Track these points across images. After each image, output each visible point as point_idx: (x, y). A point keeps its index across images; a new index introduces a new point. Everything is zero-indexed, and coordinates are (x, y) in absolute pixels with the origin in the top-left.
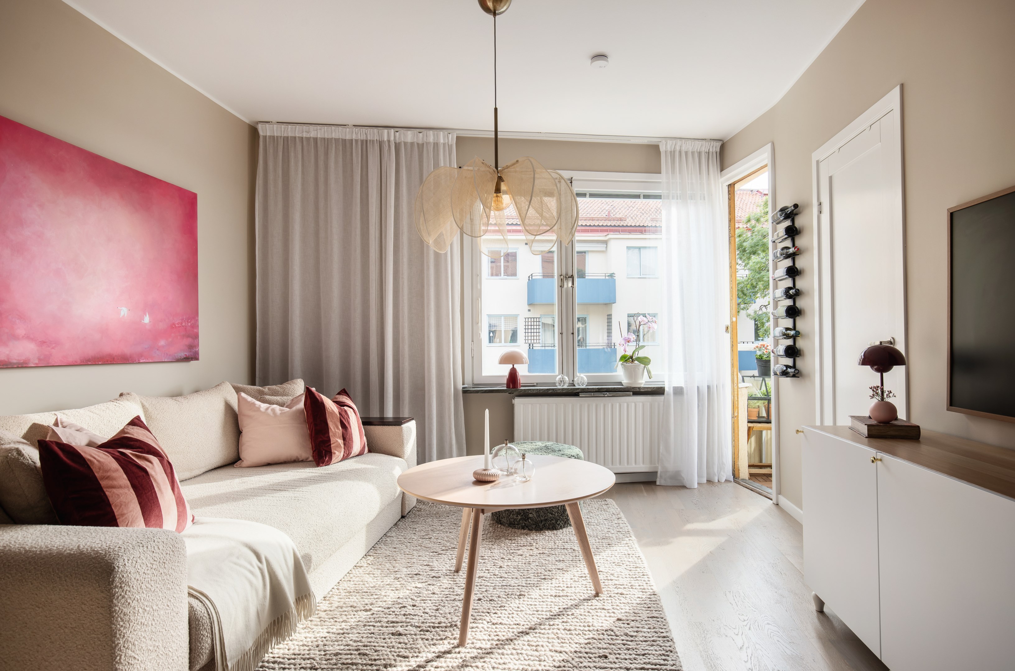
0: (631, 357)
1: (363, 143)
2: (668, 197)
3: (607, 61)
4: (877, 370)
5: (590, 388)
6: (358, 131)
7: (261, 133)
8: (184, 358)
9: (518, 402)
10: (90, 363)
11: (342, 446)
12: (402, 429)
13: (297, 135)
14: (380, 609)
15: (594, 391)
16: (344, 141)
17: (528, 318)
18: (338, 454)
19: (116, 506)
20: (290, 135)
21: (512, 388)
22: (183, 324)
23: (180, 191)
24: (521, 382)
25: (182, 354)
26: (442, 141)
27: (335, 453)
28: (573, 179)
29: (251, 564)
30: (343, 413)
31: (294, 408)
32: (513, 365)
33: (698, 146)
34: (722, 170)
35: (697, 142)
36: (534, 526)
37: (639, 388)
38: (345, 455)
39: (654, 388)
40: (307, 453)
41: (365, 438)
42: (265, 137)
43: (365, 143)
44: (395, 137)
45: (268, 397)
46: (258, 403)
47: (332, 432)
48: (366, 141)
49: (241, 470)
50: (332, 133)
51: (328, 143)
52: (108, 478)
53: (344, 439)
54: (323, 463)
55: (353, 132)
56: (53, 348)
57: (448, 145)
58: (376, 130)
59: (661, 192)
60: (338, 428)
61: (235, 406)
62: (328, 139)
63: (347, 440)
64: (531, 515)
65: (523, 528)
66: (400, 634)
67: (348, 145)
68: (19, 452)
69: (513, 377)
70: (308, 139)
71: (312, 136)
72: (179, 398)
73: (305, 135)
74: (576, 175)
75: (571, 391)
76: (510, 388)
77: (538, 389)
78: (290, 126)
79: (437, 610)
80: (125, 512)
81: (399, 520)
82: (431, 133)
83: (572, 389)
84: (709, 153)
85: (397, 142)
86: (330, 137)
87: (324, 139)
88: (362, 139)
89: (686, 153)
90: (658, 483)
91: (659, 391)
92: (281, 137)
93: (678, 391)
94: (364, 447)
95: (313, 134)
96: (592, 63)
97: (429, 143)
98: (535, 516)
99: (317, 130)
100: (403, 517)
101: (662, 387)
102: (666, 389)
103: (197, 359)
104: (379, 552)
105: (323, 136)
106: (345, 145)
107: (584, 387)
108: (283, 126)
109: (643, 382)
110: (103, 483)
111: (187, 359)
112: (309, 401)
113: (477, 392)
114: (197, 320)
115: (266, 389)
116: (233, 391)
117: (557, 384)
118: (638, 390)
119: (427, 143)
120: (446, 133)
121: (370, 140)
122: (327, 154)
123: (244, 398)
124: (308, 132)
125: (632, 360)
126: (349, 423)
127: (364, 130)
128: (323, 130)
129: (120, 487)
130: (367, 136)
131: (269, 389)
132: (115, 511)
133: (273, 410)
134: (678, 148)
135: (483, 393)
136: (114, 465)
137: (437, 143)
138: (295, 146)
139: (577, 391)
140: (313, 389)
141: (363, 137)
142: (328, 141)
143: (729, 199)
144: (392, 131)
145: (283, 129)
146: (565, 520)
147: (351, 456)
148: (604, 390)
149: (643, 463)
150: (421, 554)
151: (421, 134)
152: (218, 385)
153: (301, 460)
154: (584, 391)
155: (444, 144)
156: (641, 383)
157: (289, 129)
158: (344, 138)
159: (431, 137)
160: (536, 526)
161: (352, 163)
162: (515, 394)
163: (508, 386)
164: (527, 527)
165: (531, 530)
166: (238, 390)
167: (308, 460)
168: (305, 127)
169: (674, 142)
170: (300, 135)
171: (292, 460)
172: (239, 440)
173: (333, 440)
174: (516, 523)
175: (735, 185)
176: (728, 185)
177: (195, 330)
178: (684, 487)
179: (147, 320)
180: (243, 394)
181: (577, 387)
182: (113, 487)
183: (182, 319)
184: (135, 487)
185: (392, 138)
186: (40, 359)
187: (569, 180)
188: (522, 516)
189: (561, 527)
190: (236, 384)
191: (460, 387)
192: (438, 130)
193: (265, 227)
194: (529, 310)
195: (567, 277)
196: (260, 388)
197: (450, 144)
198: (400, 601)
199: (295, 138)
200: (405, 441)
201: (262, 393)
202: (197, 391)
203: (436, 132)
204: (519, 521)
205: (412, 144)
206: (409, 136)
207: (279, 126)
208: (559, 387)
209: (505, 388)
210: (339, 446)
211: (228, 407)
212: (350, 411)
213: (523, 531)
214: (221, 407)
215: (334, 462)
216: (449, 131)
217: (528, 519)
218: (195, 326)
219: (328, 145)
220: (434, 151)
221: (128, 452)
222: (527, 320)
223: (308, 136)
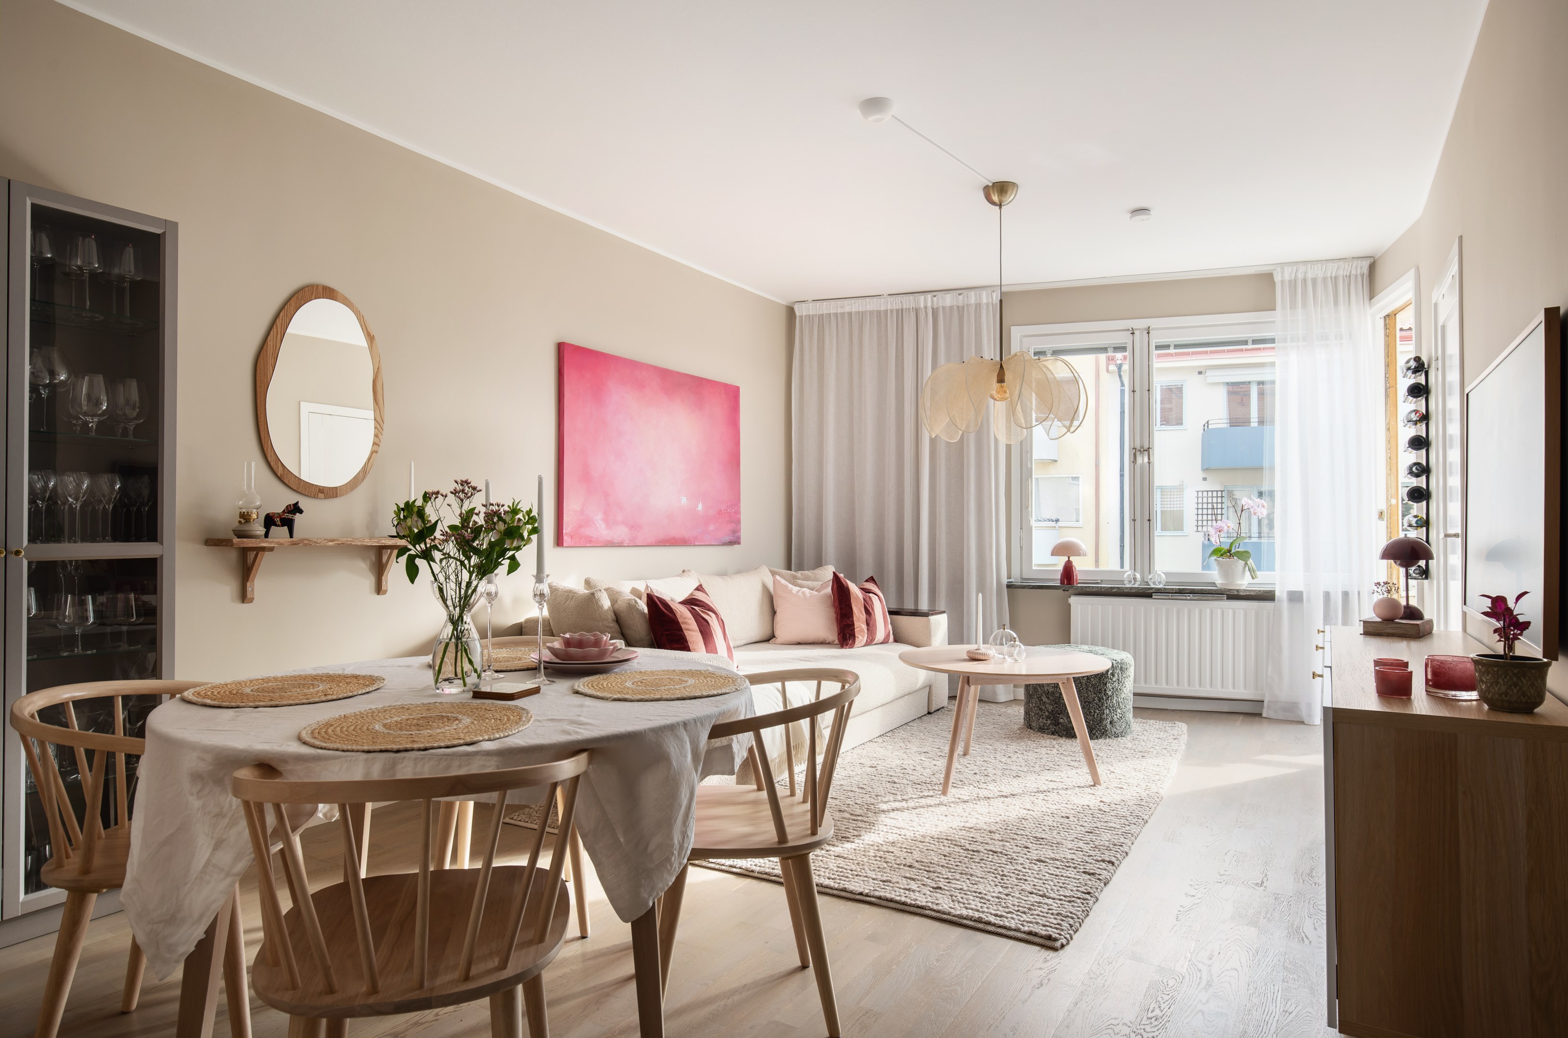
0: (1229, 551)
1: (898, 312)
2: (1285, 340)
3: (1150, 214)
4: (1402, 565)
5: (1168, 589)
6: (893, 300)
7: (797, 314)
8: (729, 542)
9: (1074, 600)
10: (661, 544)
11: (866, 631)
12: (929, 620)
13: (832, 312)
14: (885, 768)
15: (1174, 592)
16: (879, 312)
17: (1202, 492)
18: (861, 637)
19: (690, 643)
20: (825, 312)
21: (1067, 584)
22: (728, 511)
23: (726, 386)
24: (1078, 578)
25: (727, 539)
26: (985, 301)
27: (858, 637)
28: (1150, 328)
29: (777, 699)
30: (868, 600)
31: (822, 592)
32: (1069, 557)
33: (1332, 270)
34: (1372, 297)
35: (1330, 265)
36: (1065, 733)
37: (1238, 591)
38: (869, 641)
39: (1260, 591)
40: (833, 636)
41: (890, 627)
42: (801, 317)
43: (900, 313)
44: (932, 302)
45: (799, 581)
46: (790, 586)
47: (856, 617)
48: (902, 310)
49: (775, 645)
50: (866, 305)
51: (862, 317)
52: (686, 623)
53: (868, 624)
54: (847, 645)
55: (887, 302)
56: (638, 532)
57: (992, 304)
58: (911, 297)
59: (1274, 334)
60: (863, 615)
61: (772, 590)
62: (862, 312)
63: (871, 625)
64: (1061, 721)
65: (1053, 734)
66: (895, 783)
67: (883, 316)
68: (636, 602)
69: (1068, 573)
70: (843, 314)
71: (846, 311)
72: (725, 577)
73: (839, 311)
74: (1153, 323)
75: (1142, 591)
76: (1064, 584)
77: (1098, 587)
78: (824, 303)
79: (933, 775)
80: (696, 648)
81: (925, 715)
82: (972, 293)
83: (1143, 588)
84: (1350, 276)
85: (935, 307)
86: (864, 309)
87: (859, 312)
88: (897, 308)
89: (1314, 281)
90: (1264, 715)
91: (1268, 596)
92: (816, 315)
93: (1295, 597)
94: (888, 635)
95: (847, 309)
96: (1131, 217)
97: (970, 305)
98: (1066, 721)
99: (851, 304)
100: (929, 713)
101: (1271, 591)
102: (1277, 594)
103: (739, 543)
104: (896, 735)
105: (857, 310)
106: (880, 315)
107: (1161, 586)
108: (818, 304)
109: (1244, 582)
110: (683, 626)
111: (731, 543)
112: (835, 586)
113: (1024, 587)
114: (739, 507)
115: (799, 574)
116: (770, 573)
117: (1126, 582)
118: (1236, 593)
119: (967, 305)
120: (990, 291)
121: (906, 309)
122: (861, 329)
123: (778, 581)
124: (842, 307)
125: (1231, 554)
126: (873, 609)
127: (899, 298)
128: (857, 304)
129: (693, 631)
130: (902, 305)
131: (802, 574)
132: (690, 646)
133: (803, 593)
134: (1300, 276)
135: (1030, 588)
136: (689, 615)
137: (980, 304)
138: (830, 322)
139: (1151, 591)
140: (841, 575)
141: (899, 307)
142: (862, 314)
143: (1387, 336)
144: (929, 296)
145: (818, 307)
146: (1103, 730)
147: (874, 643)
148: (1187, 592)
149: (1245, 688)
150: (935, 740)
151: (961, 296)
152: (757, 568)
153: (827, 642)
154: (1159, 591)
155: (987, 304)
156: (1242, 585)
157: (824, 306)
158: (879, 309)
159: (972, 298)
160: (1067, 732)
161: (887, 336)
162: (1071, 591)
163: (1062, 582)
164: (1057, 733)
165: (1061, 736)
166: (773, 573)
167: (835, 643)
168: (839, 302)
169: (1295, 268)
170: (835, 311)
171: (820, 642)
172: (773, 619)
173: (856, 624)
174: (1046, 728)
175: (1397, 315)
176: (1385, 317)
177: (738, 516)
178: (1302, 723)
179: (700, 507)
180: (778, 577)
181: (1153, 586)
182: (689, 630)
183: (728, 506)
184: (701, 631)
185: (929, 304)
186: (630, 540)
187: (1145, 329)
188: (1052, 720)
189: (1097, 737)
190: (772, 569)
191: (1005, 581)
192: (980, 289)
193: (801, 409)
194: (1205, 479)
195: (1142, 450)
196: (794, 573)
197: (994, 303)
198: (902, 765)
199: (830, 314)
200: (932, 634)
201: (795, 577)
202: (738, 573)
203: (978, 292)
204: (1049, 725)
205: (951, 308)
206: (948, 300)
207: (815, 303)
208: (1128, 586)
209: (1059, 585)
210: (862, 631)
211: (765, 588)
212: (875, 598)
213: (1052, 736)
214: (759, 588)
215: (858, 646)
216: (993, 289)
217: (1058, 724)
218: (738, 512)
219: (862, 319)
220: (976, 313)
221: (696, 608)
222: (1200, 494)
223: (843, 311)
